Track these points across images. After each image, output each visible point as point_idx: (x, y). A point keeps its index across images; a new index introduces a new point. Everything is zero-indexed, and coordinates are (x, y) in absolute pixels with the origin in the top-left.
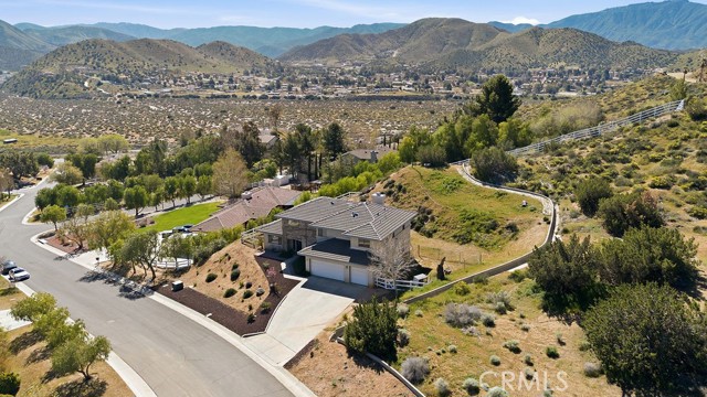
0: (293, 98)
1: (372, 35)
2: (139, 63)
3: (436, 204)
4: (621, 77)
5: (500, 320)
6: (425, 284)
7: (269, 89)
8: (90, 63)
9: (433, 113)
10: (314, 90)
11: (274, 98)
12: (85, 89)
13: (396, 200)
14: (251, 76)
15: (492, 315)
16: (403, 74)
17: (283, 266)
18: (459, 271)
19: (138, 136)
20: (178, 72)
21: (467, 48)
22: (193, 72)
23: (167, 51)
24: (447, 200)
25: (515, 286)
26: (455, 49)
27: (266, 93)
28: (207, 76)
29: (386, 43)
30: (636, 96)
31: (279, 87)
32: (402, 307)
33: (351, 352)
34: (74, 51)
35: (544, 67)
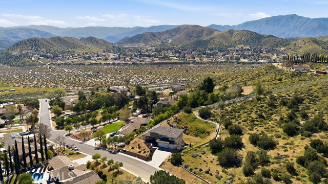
0: (126, 64)
1: (160, 33)
2: (56, 48)
3: (189, 125)
4: (267, 52)
5: (203, 156)
6: (187, 148)
7: (115, 59)
8: (33, 49)
9: (187, 71)
10: (135, 59)
11: (118, 64)
12: (33, 61)
13: (178, 123)
14: (106, 53)
15: (201, 155)
16: (173, 51)
17: (152, 144)
18: (195, 145)
19: (65, 86)
20: (73, 52)
21: (201, 38)
22: (81, 51)
23: (68, 42)
24: (192, 124)
25: (207, 148)
26: (197, 39)
27: (114, 61)
28: (86, 54)
29: (165, 36)
30: (261, 73)
31: (120, 58)
32: (182, 154)
33: (172, 163)
34: (26, 43)
35: (235, 47)
